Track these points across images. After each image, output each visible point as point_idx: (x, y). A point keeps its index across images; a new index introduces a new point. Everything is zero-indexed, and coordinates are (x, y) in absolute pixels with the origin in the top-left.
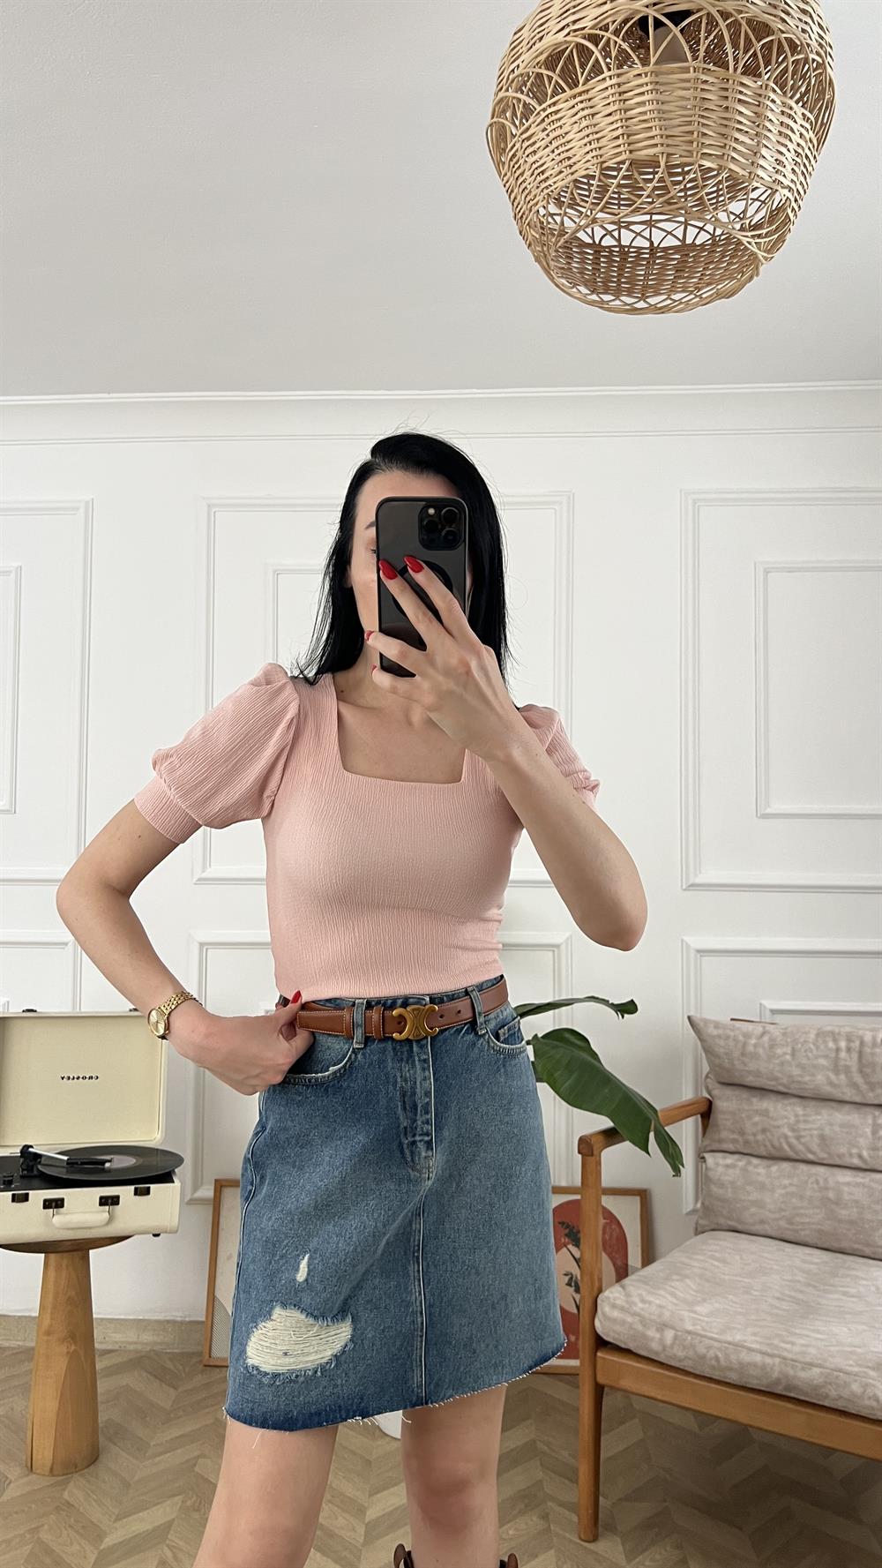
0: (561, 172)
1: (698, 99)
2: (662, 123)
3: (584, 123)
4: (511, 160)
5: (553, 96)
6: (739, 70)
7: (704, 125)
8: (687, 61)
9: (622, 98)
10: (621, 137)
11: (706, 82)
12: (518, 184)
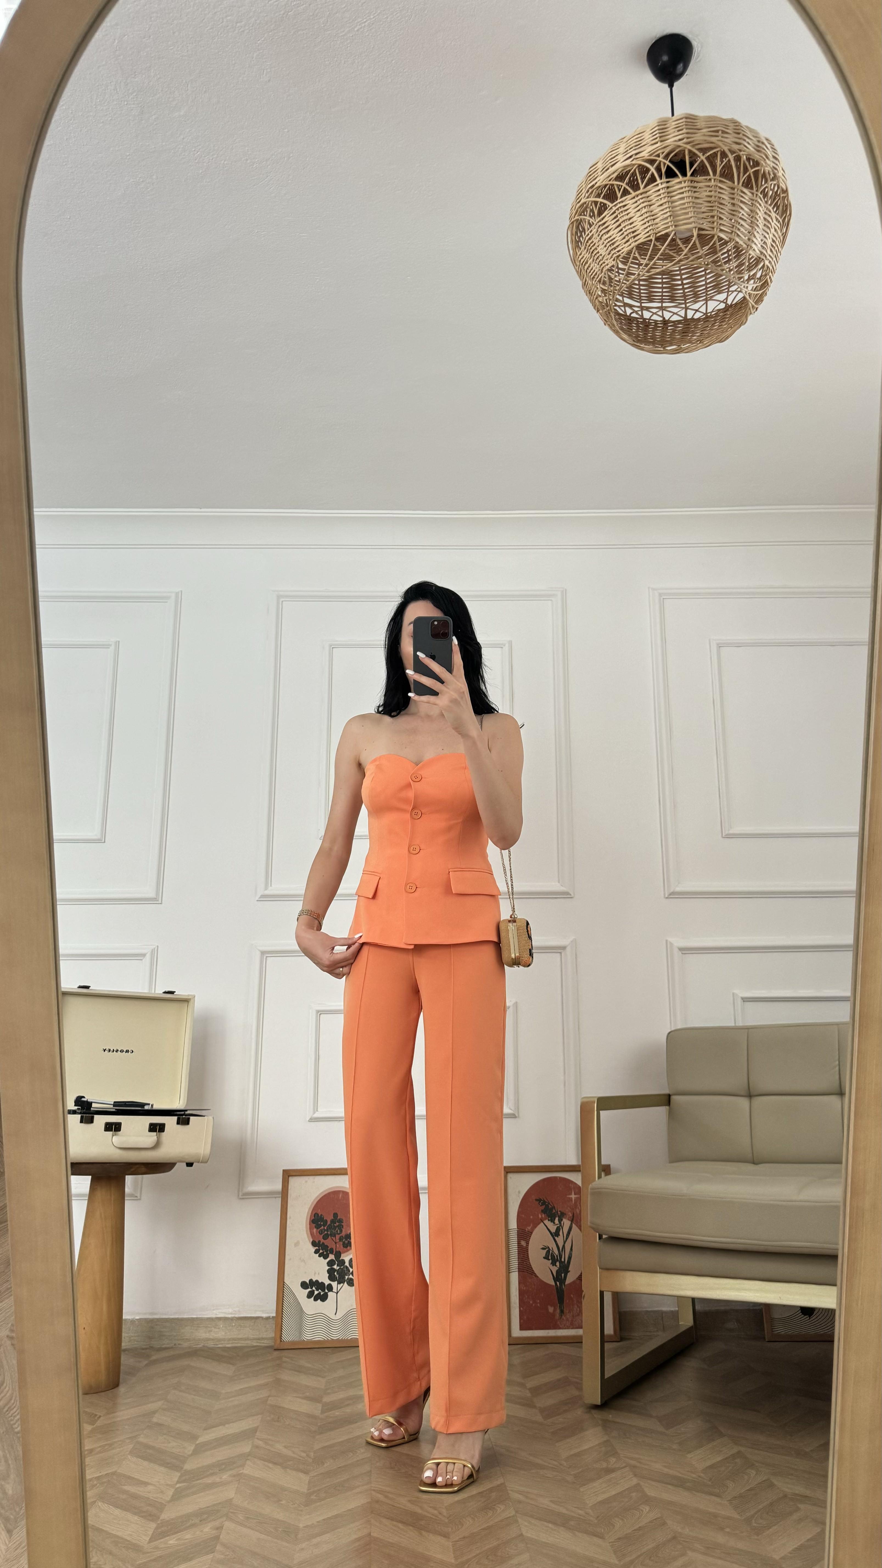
0: (627, 241)
1: (717, 198)
2: (695, 209)
3: (644, 210)
4: (587, 242)
5: (621, 197)
6: (741, 184)
7: (721, 213)
8: (708, 174)
9: (668, 195)
10: (669, 217)
11: (721, 188)
12: (593, 255)
